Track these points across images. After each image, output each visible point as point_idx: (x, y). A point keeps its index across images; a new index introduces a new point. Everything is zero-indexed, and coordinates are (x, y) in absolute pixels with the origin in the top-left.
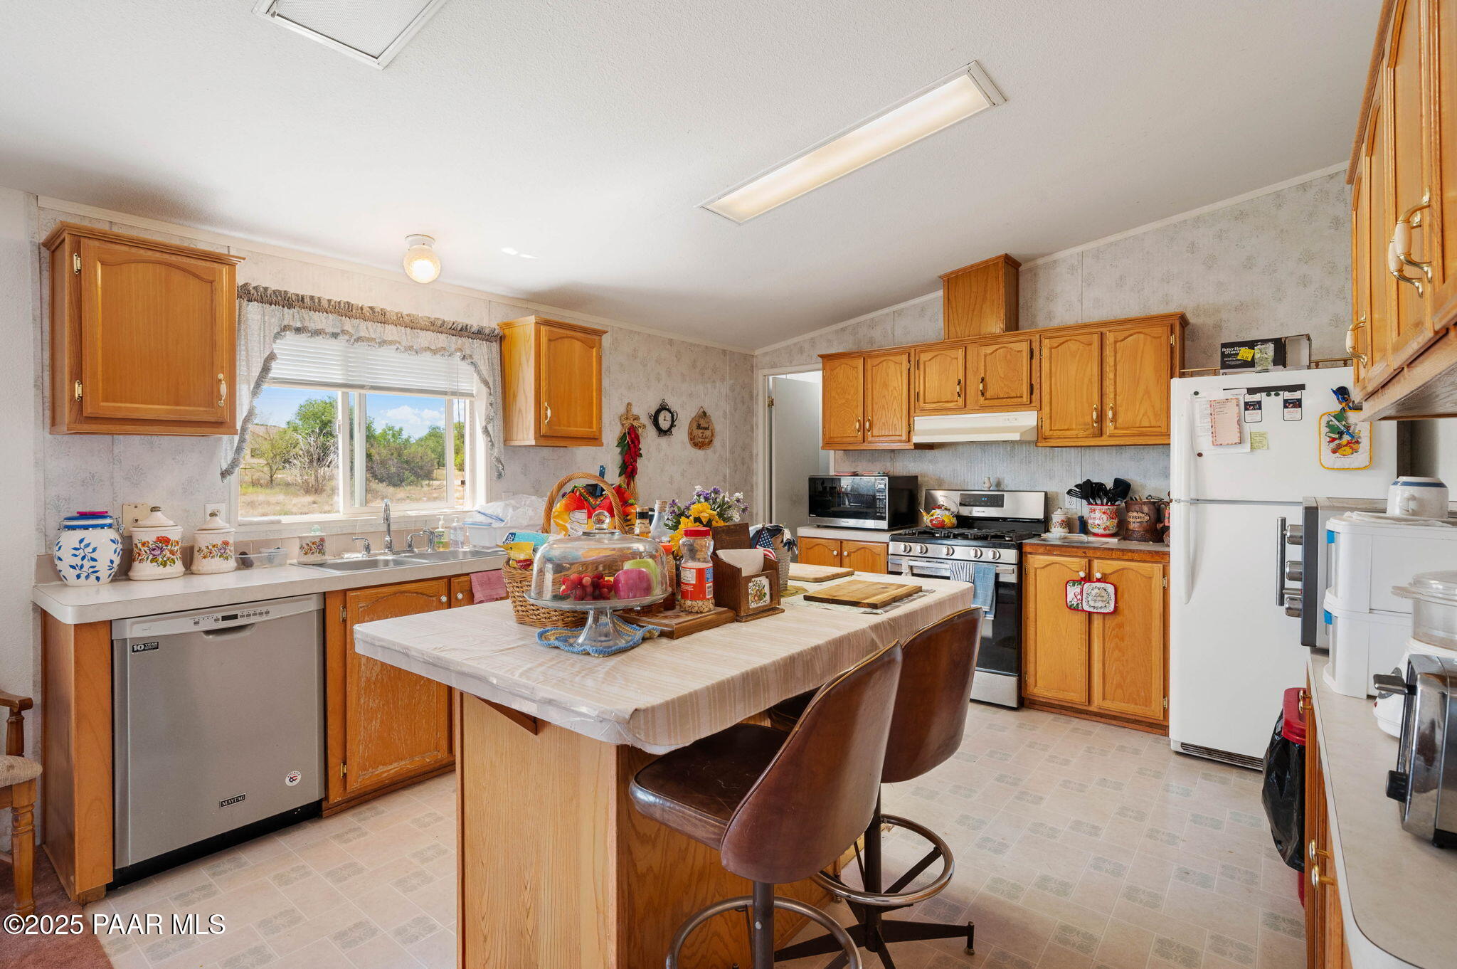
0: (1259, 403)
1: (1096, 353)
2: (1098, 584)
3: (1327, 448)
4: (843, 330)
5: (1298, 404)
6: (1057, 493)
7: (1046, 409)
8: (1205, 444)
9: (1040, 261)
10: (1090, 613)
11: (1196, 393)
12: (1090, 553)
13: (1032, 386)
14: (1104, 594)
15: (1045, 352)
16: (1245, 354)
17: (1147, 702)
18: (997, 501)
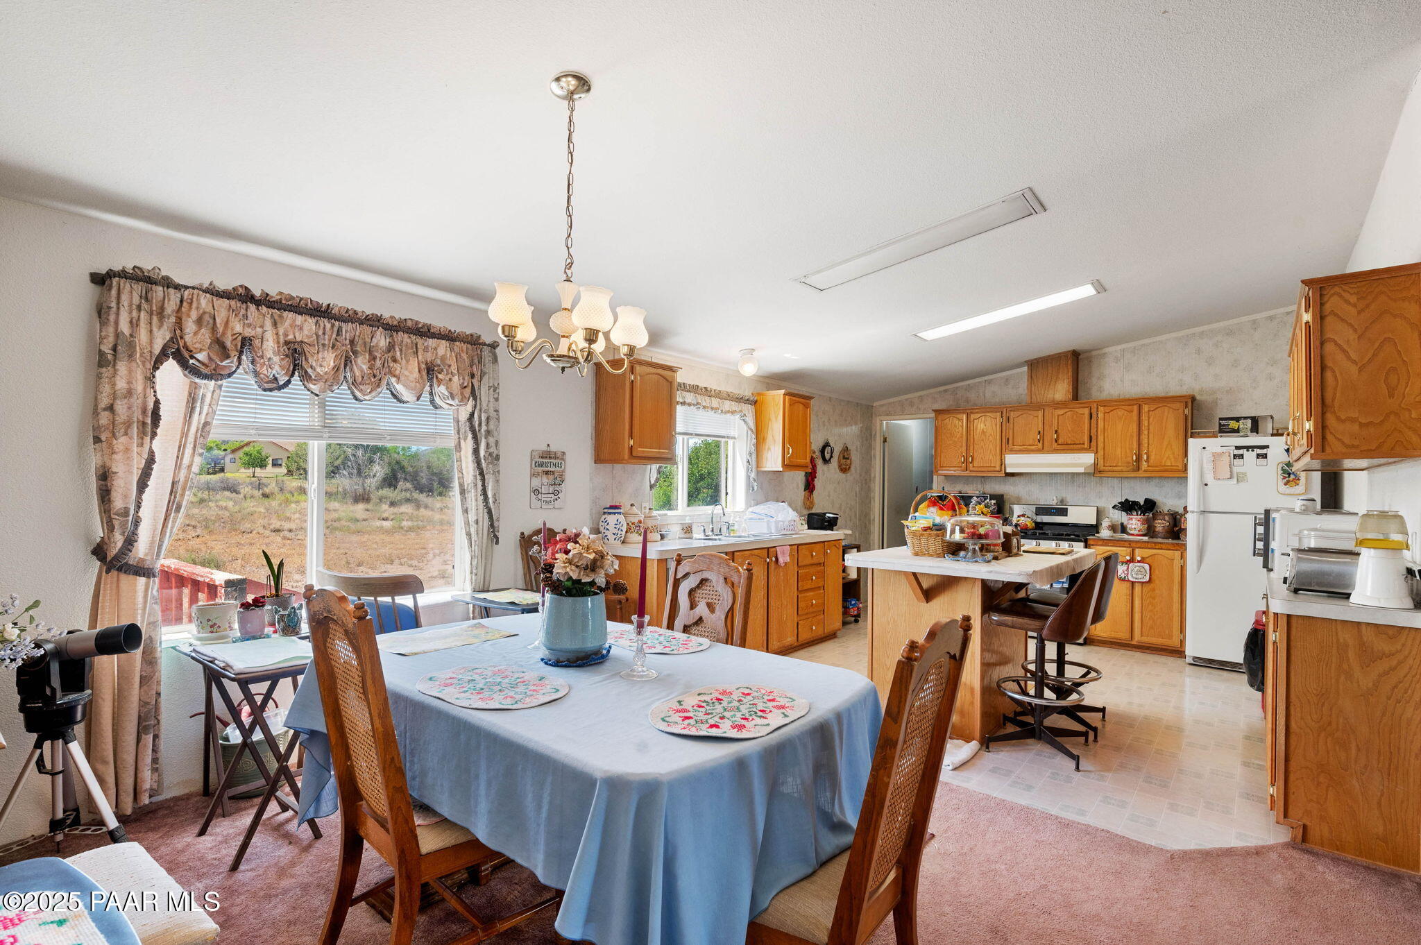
0: (1242, 455)
1: (1135, 418)
2: (1139, 564)
3: (1281, 483)
4: (945, 391)
5: (1265, 456)
6: (1104, 508)
7: (1101, 453)
8: (1209, 478)
9: (1094, 353)
10: (1133, 582)
11: (1204, 448)
12: (1133, 545)
13: (1091, 437)
14: (1142, 570)
15: (1101, 415)
16: (1233, 425)
17: (1170, 637)
18: (1063, 512)
